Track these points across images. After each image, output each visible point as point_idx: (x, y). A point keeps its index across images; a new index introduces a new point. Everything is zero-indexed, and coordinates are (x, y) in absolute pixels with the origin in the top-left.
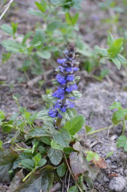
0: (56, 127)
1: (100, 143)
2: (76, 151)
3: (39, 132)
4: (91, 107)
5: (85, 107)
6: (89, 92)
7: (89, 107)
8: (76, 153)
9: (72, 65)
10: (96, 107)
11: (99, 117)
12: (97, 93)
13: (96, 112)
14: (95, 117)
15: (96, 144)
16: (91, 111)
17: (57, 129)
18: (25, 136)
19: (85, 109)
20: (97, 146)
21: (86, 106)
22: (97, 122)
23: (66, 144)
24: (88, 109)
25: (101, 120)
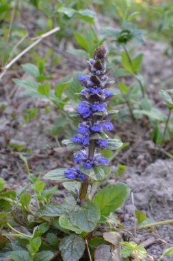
0: (78, 200)
1: (160, 243)
2: (108, 243)
3: (53, 211)
4: (151, 188)
5: (141, 188)
6: (153, 168)
7: (148, 187)
8: (109, 247)
9: (103, 84)
10: (159, 189)
11: (166, 206)
12: (166, 169)
13: (160, 196)
14: (159, 206)
15: (153, 244)
16: (151, 194)
17: (79, 204)
18: (29, 217)
19: (142, 191)
20: (153, 246)
21: (144, 185)
22: (161, 213)
23: (90, 227)
24: (147, 191)
25: (168, 212)
